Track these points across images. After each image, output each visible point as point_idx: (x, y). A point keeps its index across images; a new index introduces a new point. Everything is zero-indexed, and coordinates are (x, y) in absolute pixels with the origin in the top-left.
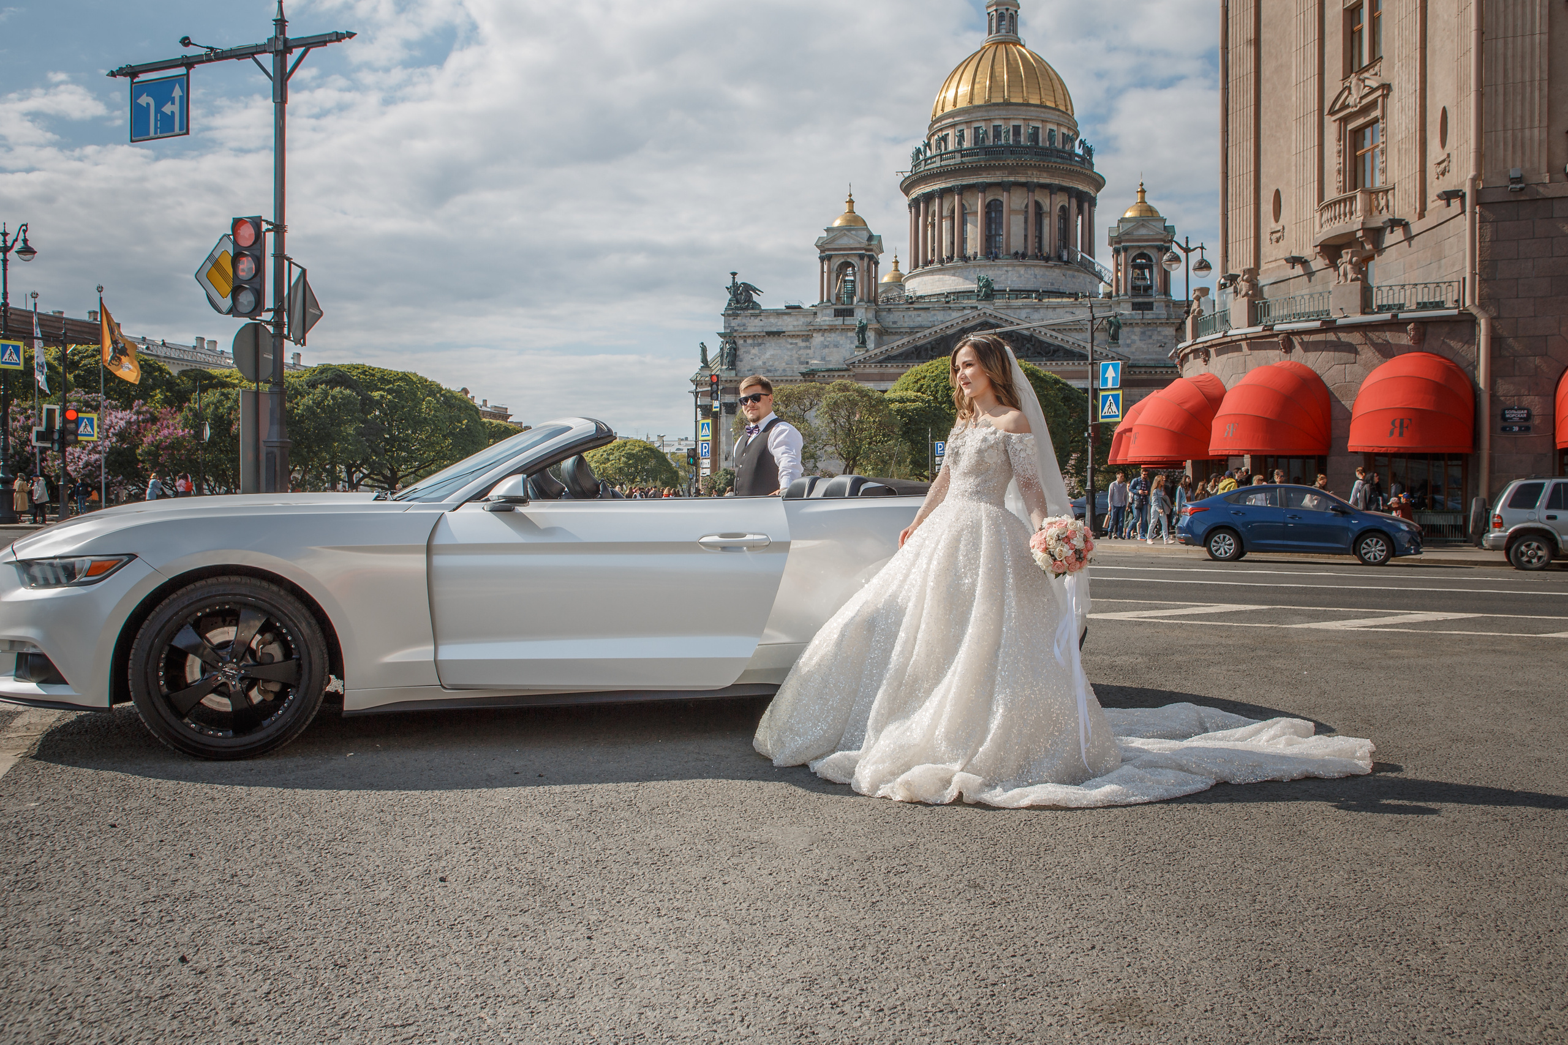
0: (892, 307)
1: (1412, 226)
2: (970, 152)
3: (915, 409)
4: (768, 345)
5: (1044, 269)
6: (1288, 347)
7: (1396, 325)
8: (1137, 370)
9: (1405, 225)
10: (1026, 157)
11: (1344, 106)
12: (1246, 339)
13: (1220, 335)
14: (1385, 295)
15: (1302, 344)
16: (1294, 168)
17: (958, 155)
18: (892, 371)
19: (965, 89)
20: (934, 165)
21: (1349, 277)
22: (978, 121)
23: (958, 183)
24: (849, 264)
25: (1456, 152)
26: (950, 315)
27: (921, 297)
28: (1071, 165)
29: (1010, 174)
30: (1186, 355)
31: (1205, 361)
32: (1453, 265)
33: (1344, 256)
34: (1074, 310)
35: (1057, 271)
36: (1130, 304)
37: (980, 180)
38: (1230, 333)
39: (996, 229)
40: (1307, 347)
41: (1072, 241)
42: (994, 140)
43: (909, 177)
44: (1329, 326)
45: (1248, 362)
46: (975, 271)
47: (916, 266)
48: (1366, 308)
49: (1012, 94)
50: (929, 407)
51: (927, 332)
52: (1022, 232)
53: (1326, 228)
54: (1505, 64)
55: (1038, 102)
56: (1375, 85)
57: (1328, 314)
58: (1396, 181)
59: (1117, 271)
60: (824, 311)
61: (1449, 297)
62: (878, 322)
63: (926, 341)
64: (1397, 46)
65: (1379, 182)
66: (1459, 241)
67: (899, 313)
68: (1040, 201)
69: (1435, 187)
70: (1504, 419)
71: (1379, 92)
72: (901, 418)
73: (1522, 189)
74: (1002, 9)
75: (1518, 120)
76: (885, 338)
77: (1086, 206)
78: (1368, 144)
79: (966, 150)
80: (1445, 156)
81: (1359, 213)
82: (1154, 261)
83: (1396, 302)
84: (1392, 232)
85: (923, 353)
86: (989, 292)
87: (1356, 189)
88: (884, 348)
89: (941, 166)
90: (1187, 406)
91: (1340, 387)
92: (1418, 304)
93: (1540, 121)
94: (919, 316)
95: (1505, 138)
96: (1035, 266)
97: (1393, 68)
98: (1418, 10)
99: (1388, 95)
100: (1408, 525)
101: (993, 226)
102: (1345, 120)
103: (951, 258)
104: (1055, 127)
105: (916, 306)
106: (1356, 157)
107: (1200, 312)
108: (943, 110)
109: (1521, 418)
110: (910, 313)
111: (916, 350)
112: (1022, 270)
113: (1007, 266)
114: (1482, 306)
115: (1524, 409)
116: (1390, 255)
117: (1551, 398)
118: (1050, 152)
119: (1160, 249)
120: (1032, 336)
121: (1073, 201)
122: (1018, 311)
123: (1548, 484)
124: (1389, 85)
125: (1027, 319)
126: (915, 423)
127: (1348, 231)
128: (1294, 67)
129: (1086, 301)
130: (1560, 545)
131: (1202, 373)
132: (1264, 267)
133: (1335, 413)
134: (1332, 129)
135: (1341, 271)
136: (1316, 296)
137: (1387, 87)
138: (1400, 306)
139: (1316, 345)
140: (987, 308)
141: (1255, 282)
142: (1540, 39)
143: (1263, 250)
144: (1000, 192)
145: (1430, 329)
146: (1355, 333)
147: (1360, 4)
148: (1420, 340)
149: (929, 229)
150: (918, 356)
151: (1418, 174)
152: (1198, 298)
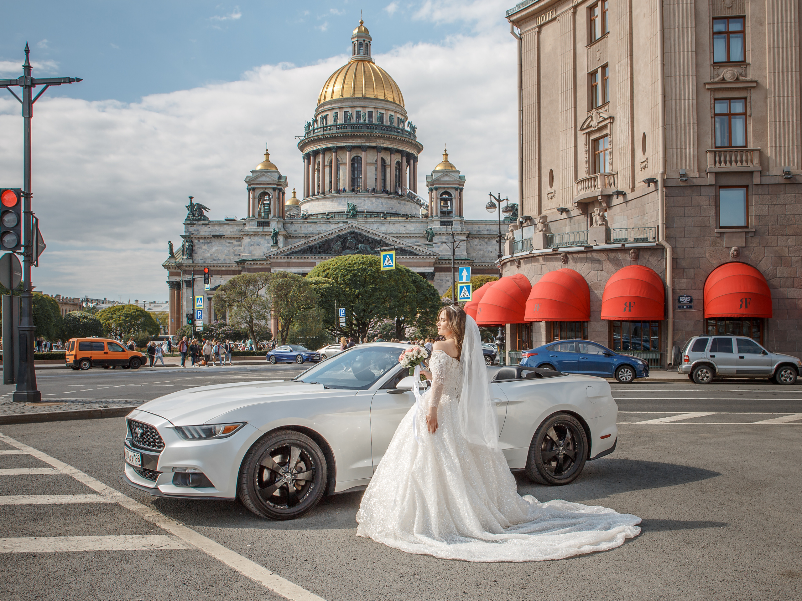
0: (294, 220)
1: (627, 195)
2: (341, 126)
3: (325, 288)
4: (214, 243)
5: (387, 200)
6: (566, 260)
7: (623, 250)
8: (444, 262)
9: (623, 194)
10: (376, 131)
11: (589, 127)
12: (542, 255)
13: (528, 253)
14: (618, 233)
15: (573, 259)
16: (561, 158)
17: (334, 128)
18: (294, 261)
19: (338, 87)
20: (320, 134)
21: (599, 223)
22: (346, 107)
23: (335, 145)
24: (266, 193)
25: (651, 158)
26: (330, 227)
27: (311, 215)
28: (403, 137)
29: (366, 141)
30: (506, 263)
31: (518, 267)
32: (651, 218)
33: (596, 211)
34: (406, 225)
35: (395, 201)
36: (439, 222)
37: (348, 144)
38: (533, 252)
39: (357, 174)
40: (576, 261)
41: (403, 183)
42: (356, 120)
43: (303, 140)
44: (589, 250)
45: (543, 269)
46: (345, 199)
47: (308, 196)
48: (608, 240)
49: (367, 92)
50: (333, 286)
51: (316, 237)
52: (374, 177)
53: (581, 193)
55: (383, 98)
56: (606, 117)
57: (587, 243)
58: (619, 170)
59: (432, 201)
60: (251, 223)
61: (650, 235)
62: (285, 230)
63: (316, 242)
64: (618, 97)
65: (608, 171)
66: (654, 205)
67: (298, 225)
68: (384, 158)
69: (641, 176)
70: (679, 301)
71: (608, 121)
72: (317, 293)
73: (686, 180)
74: (361, 40)
75: (683, 144)
76: (289, 240)
77: (412, 162)
78: (601, 148)
79: (339, 125)
80: (645, 159)
81: (599, 186)
82: (453, 196)
83: (623, 238)
84: (618, 198)
85: (314, 250)
86: (354, 213)
87: (595, 173)
88: (289, 247)
89: (324, 135)
90: (509, 293)
91: (594, 283)
92: (635, 239)
93: (693, 145)
94: (311, 226)
95: (677, 153)
96: (381, 197)
97: (616, 108)
98: (629, 79)
99: (613, 122)
101: (356, 172)
102: (589, 134)
103: (330, 192)
104: (393, 114)
105: (309, 220)
106: (595, 154)
107: (514, 238)
108: (324, 100)
109: (687, 301)
110: (305, 225)
111: (310, 248)
112: (374, 200)
113: (365, 197)
114: (667, 241)
115: (689, 297)
116: (615, 210)
117: (702, 291)
118: (390, 128)
119: (456, 189)
120: (381, 240)
121: (404, 159)
122: (372, 225)
123: (711, 339)
124: (614, 117)
125: (378, 230)
126: (326, 297)
127: (593, 196)
128: (560, 102)
129: (413, 220)
130: (717, 371)
131: (516, 273)
132: (544, 213)
133: (592, 298)
134: (582, 138)
135: (594, 219)
136: (581, 233)
137: (612, 118)
138: (626, 240)
139: (581, 260)
140: (353, 223)
141: (546, 223)
142: (692, 102)
143: (543, 203)
144: (360, 152)
145: (641, 253)
146: (602, 254)
147: (596, 71)
148: (636, 258)
149: (316, 173)
150: (311, 252)
151: (631, 167)
152: (512, 231)
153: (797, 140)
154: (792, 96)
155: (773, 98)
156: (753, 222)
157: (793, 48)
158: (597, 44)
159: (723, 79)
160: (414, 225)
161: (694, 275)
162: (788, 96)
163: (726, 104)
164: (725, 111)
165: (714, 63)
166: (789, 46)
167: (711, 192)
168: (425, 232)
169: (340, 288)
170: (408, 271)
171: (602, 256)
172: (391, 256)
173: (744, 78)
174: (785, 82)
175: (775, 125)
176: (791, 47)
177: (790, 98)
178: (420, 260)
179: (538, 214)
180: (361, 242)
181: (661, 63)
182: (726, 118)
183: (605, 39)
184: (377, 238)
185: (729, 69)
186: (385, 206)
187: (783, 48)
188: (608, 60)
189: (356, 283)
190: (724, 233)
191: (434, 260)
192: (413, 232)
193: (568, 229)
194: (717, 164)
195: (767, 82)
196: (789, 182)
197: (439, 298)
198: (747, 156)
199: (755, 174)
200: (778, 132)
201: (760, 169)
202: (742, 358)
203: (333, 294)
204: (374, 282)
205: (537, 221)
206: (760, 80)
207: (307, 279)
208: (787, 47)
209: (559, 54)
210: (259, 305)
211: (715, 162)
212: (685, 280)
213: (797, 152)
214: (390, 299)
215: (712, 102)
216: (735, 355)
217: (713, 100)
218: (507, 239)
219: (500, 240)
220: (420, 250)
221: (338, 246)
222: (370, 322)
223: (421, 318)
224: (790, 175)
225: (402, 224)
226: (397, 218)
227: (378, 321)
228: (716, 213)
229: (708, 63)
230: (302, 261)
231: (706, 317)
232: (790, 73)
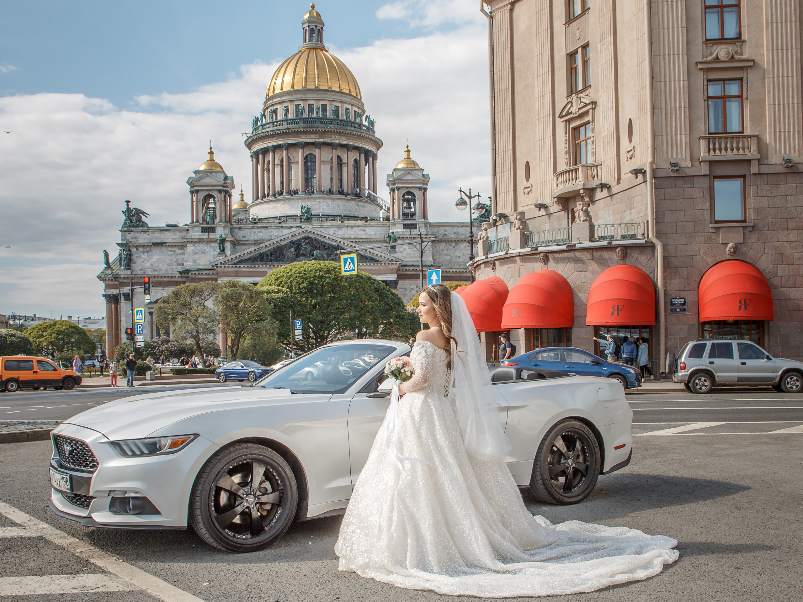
0: (242, 226)
1: (612, 188)
2: (293, 121)
3: (278, 298)
4: (154, 252)
5: (343, 201)
6: (546, 261)
7: (610, 248)
8: (409, 268)
9: (609, 187)
10: (331, 126)
11: (568, 113)
12: (520, 256)
13: (504, 253)
14: (603, 230)
15: (554, 259)
16: (538, 149)
17: (285, 123)
18: (244, 270)
19: (288, 78)
20: (268, 129)
21: (582, 219)
22: (298, 100)
23: (286, 142)
24: (210, 196)
25: (639, 146)
26: (282, 232)
27: (261, 219)
28: (361, 132)
29: (320, 137)
30: (479, 265)
31: (493, 269)
32: (639, 213)
33: (578, 206)
34: (365, 229)
35: (353, 202)
36: (402, 225)
37: (301, 141)
39: (311, 173)
40: (557, 261)
41: (362, 183)
42: (309, 114)
43: (250, 137)
44: (571, 249)
45: (521, 271)
46: (298, 202)
47: (257, 198)
48: (592, 238)
49: (320, 83)
50: (287, 296)
51: (267, 243)
52: (329, 177)
53: (561, 187)
54: (666, 97)
55: (338, 89)
56: (587, 102)
57: (569, 241)
58: (602, 160)
59: (393, 203)
60: (195, 229)
61: (639, 231)
62: (233, 236)
63: (267, 249)
64: (600, 79)
65: (590, 162)
66: (642, 199)
67: (247, 230)
68: (341, 155)
69: (627, 167)
70: (672, 304)
71: (590, 106)
72: (270, 304)
73: (677, 170)
74: (313, 26)
75: (674, 130)
76: (237, 247)
77: (371, 159)
78: (582, 137)
79: (290, 120)
80: (632, 148)
81: (581, 179)
82: (417, 196)
83: (609, 235)
84: (602, 191)
85: (265, 257)
86: (308, 216)
87: (576, 165)
88: (238, 254)
89: (273, 131)
90: (484, 298)
91: (577, 286)
92: (622, 236)
93: (685, 131)
94: (261, 232)
95: (667, 140)
96: (337, 199)
97: (598, 92)
98: (613, 59)
99: (595, 108)
100: (634, 370)
101: (310, 171)
102: (569, 121)
103: (281, 193)
104: (349, 107)
105: (258, 225)
106: (576, 144)
107: (488, 238)
108: (274, 92)
109: (681, 304)
110: (254, 230)
111: (260, 256)
112: (330, 202)
113: (320, 198)
114: (657, 237)
115: (682, 299)
116: (600, 205)
117: (696, 292)
118: (346, 123)
119: (420, 189)
120: (338, 246)
121: (363, 156)
122: (328, 229)
123: (709, 344)
124: (596, 102)
125: (334, 235)
126: (280, 308)
127: (574, 190)
128: (536, 87)
129: (373, 223)
130: (716, 379)
131: (491, 276)
132: (520, 209)
133: (576, 302)
134: (561, 126)
135: (577, 215)
136: (562, 230)
137: (594, 103)
138: (612, 237)
139: (563, 260)
140: (308, 227)
141: (524, 220)
142: (683, 84)
143: (519, 199)
144: (314, 149)
145: (629, 251)
146: (586, 252)
147: (576, 52)
148: (624, 257)
149: (266, 172)
150: (262, 260)
151: (616, 157)
152: (486, 230)
153: (798, 125)
154: (792, 76)
155: (771, 79)
156: (751, 216)
157: (793, 23)
158: (577, 21)
159: (717, 58)
160: (375, 228)
161: (688, 274)
162: (788, 76)
163: (720, 86)
164: (719, 94)
165: (707, 40)
166: (789, 20)
167: (705, 183)
168: (386, 237)
169: (295, 298)
170: (369, 278)
171: (586, 256)
172: (352, 259)
173: (739, 57)
174: (785, 60)
175: (774, 108)
176: (791, 22)
177: (790, 78)
178: (382, 267)
179: (513, 210)
180: (316, 248)
181: (649, 41)
182: (720, 101)
183: (586, 15)
184: (334, 243)
185: (724, 46)
186: (342, 208)
187: (781, 23)
188: (589, 38)
189: (313, 292)
190: (719, 228)
191: (396, 267)
192: (374, 237)
193: (547, 227)
194: (712, 152)
195: (765, 61)
196: (790, 171)
197: (403, 308)
198: (743, 143)
199: (752, 162)
200: (777, 116)
201: (758, 157)
202: (743, 364)
203: (287, 304)
204: (332, 290)
205: (512, 218)
206: (757, 59)
207: (259, 288)
208: (786, 22)
209: (534, 33)
210: (206, 317)
211: (709, 150)
212: (677, 281)
213: (799, 138)
214: (350, 309)
215: (705, 83)
216: (736, 361)
217: (705, 82)
218: (480, 239)
219: (472, 240)
220: (381, 256)
221: (291, 253)
222: (329, 335)
223: (384, 330)
224: (791, 163)
225: (361, 228)
226: (355, 222)
227: (337, 334)
228: (711, 206)
229: (700, 40)
230: (252, 270)
231: (702, 321)
232: (789, 51)
